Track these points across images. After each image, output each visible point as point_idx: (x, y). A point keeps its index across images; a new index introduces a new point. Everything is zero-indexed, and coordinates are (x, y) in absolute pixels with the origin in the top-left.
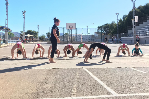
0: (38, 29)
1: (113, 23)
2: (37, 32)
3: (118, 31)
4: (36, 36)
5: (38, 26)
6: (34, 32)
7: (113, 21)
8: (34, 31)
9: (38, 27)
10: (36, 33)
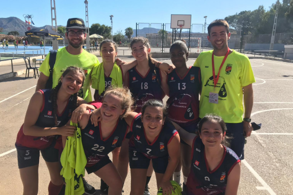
0: (112, 22)
1: (260, 11)
2: (110, 27)
3: (275, 30)
4: (108, 35)
5: (111, 17)
6: (104, 28)
7: (260, 7)
8: (104, 25)
9: (111, 19)
10: (107, 29)
